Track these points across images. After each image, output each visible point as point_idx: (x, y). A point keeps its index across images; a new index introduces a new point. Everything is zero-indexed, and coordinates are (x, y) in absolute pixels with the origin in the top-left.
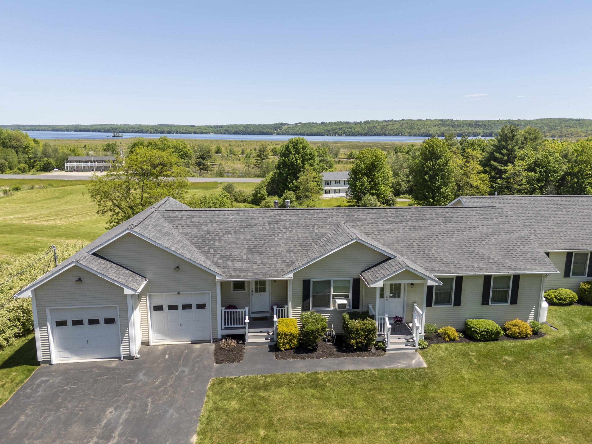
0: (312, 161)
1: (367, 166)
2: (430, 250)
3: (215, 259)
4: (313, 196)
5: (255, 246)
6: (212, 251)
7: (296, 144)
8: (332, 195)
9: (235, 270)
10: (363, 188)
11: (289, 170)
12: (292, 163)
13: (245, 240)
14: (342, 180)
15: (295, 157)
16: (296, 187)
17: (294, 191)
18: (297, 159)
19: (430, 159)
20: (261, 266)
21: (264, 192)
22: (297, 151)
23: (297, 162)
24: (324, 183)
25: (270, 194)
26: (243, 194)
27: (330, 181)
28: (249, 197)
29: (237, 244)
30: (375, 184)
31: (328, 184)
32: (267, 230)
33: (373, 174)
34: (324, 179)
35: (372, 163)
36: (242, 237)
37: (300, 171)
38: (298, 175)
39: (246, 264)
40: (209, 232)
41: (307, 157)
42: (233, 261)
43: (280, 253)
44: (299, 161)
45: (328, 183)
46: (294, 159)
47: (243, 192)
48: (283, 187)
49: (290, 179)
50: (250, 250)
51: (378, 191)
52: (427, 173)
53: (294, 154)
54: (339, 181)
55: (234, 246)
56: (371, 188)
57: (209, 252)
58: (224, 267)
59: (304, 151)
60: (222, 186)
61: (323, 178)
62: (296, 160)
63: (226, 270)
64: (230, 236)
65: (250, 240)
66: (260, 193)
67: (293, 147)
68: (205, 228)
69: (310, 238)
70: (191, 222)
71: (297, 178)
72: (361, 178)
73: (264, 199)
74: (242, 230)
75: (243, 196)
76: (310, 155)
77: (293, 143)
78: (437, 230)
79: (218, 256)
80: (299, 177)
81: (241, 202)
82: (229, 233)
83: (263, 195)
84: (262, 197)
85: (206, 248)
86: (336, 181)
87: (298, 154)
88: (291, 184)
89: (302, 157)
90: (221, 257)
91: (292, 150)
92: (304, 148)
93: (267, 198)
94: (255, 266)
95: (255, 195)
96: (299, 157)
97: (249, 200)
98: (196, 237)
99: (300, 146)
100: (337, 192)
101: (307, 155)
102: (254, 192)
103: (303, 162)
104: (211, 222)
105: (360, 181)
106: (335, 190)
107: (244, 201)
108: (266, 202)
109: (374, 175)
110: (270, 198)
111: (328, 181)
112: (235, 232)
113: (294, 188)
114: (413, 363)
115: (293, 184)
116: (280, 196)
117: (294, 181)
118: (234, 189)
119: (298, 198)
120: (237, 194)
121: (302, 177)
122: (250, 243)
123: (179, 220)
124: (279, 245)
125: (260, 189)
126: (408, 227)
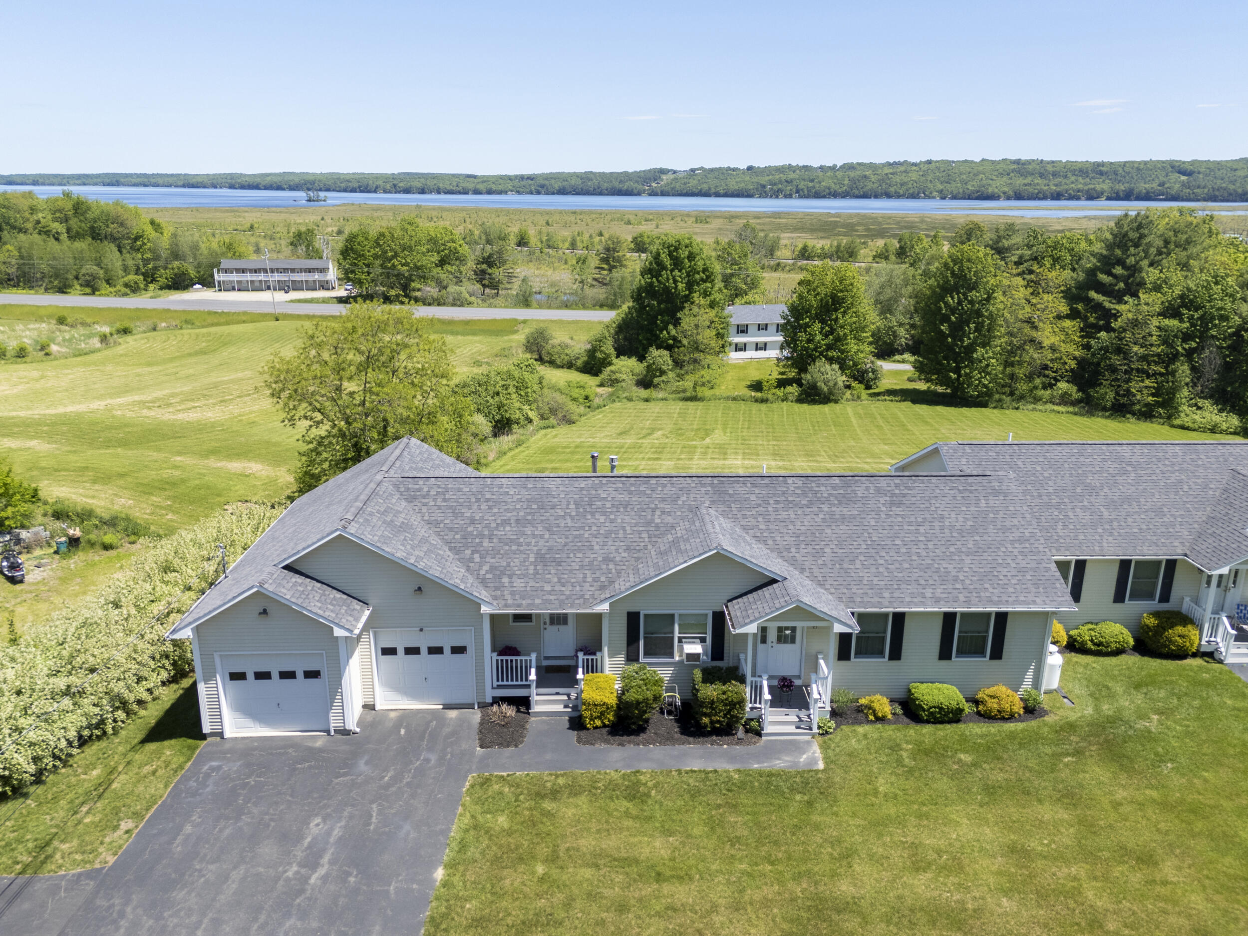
0: (709, 285)
1: (821, 300)
2: (852, 561)
3: (482, 572)
4: (708, 359)
5: (550, 549)
6: (477, 557)
7: (676, 249)
8: (750, 354)
9: (513, 593)
10: (811, 346)
11: (659, 304)
12: (667, 290)
13: (534, 536)
14: (772, 324)
15: (674, 278)
16: (675, 339)
17: (669, 348)
18: (678, 281)
19: (954, 289)
20: (558, 588)
21: (609, 348)
22: (677, 263)
23: (677, 286)
24: (733, 330)
25: (621, 352)
26: (566, 351)
27: (747, 326)
28: (578, 358)
29: (519, 545)
30: (838, 339)
31: (742, 332)
32: (572, 518)
33: (834, 317)
34: (734, 321)
35: (832, 293)
36: (528, 531)
37: (682, 308)
38: (679, 315)
39: (532, 583)
40: (473, 521)
41: (697, 276)
42: (510, 577)
43: (591, 563)
44: (681, 286)
45: (742, 330)
46: (671, 281)
47: (567, 346)
48: (648, 339)
49: (662, 322)
50: (540, 557)
51: (842, 354)
52: (945, 319)
53: (672, 271)
54: (767, 325)
55: (514, 548)
56: (829, 347)
57: (471, 560)
58: (496, 588)
59: (693, 263)
60: (527, 331)
61: (731, 320)
62: (675, 282)
63: (498, 593)
64: (508, 528)
65: (542, 537)
66: (601, 351)
67: (670, 254)
68: (468, 513)
69: (645, 535)
70: (445, 500)
71: (677, 323)
72: (807, 325)
73: (610, 364)
74: (529, 517)
75: (567, 355)
76: (705, 270)
77: (668, 247)
79: (486, 567)
80: (680, 319)
81: (562, 367)
82: (506, 522)
83: (608, 356)
84: (605, 359)
85: (468, 552)
86: (759, 325)
87: (680, 271)
88: (665, 332)
89: (688, 275)
90: (493, 568)
91: (667, 262)
92: (691, 257)
93: (615, 361)
94: (548, 588)
95: (592, 353)
96: (680, 277)
97: (579, 363)
98: (451, 530)
99: (683, 253)
100: (761, 349)
101: (698, 273)
102: (589, 347)
103: (690, 286)
104: (478, 500)
105: (805, 331)
106: (757, 344)
107: (570, 366)
108: (612, 371)
109: (836, 320)
110: (621, 363)
111: (743, 325)
112: (518, 521)
113: (671, 342)
114: (802, 760)
115: (668, 333)
116: (641, 358)
117: (671, 327)
118: (548, 340)
119: (678, 364)
120: (556, 350)
121: (687, 321)
122: (542, 543)
123: (424, 497)
124: (591, 548)
125: (600, 341)
126: (821, 516)
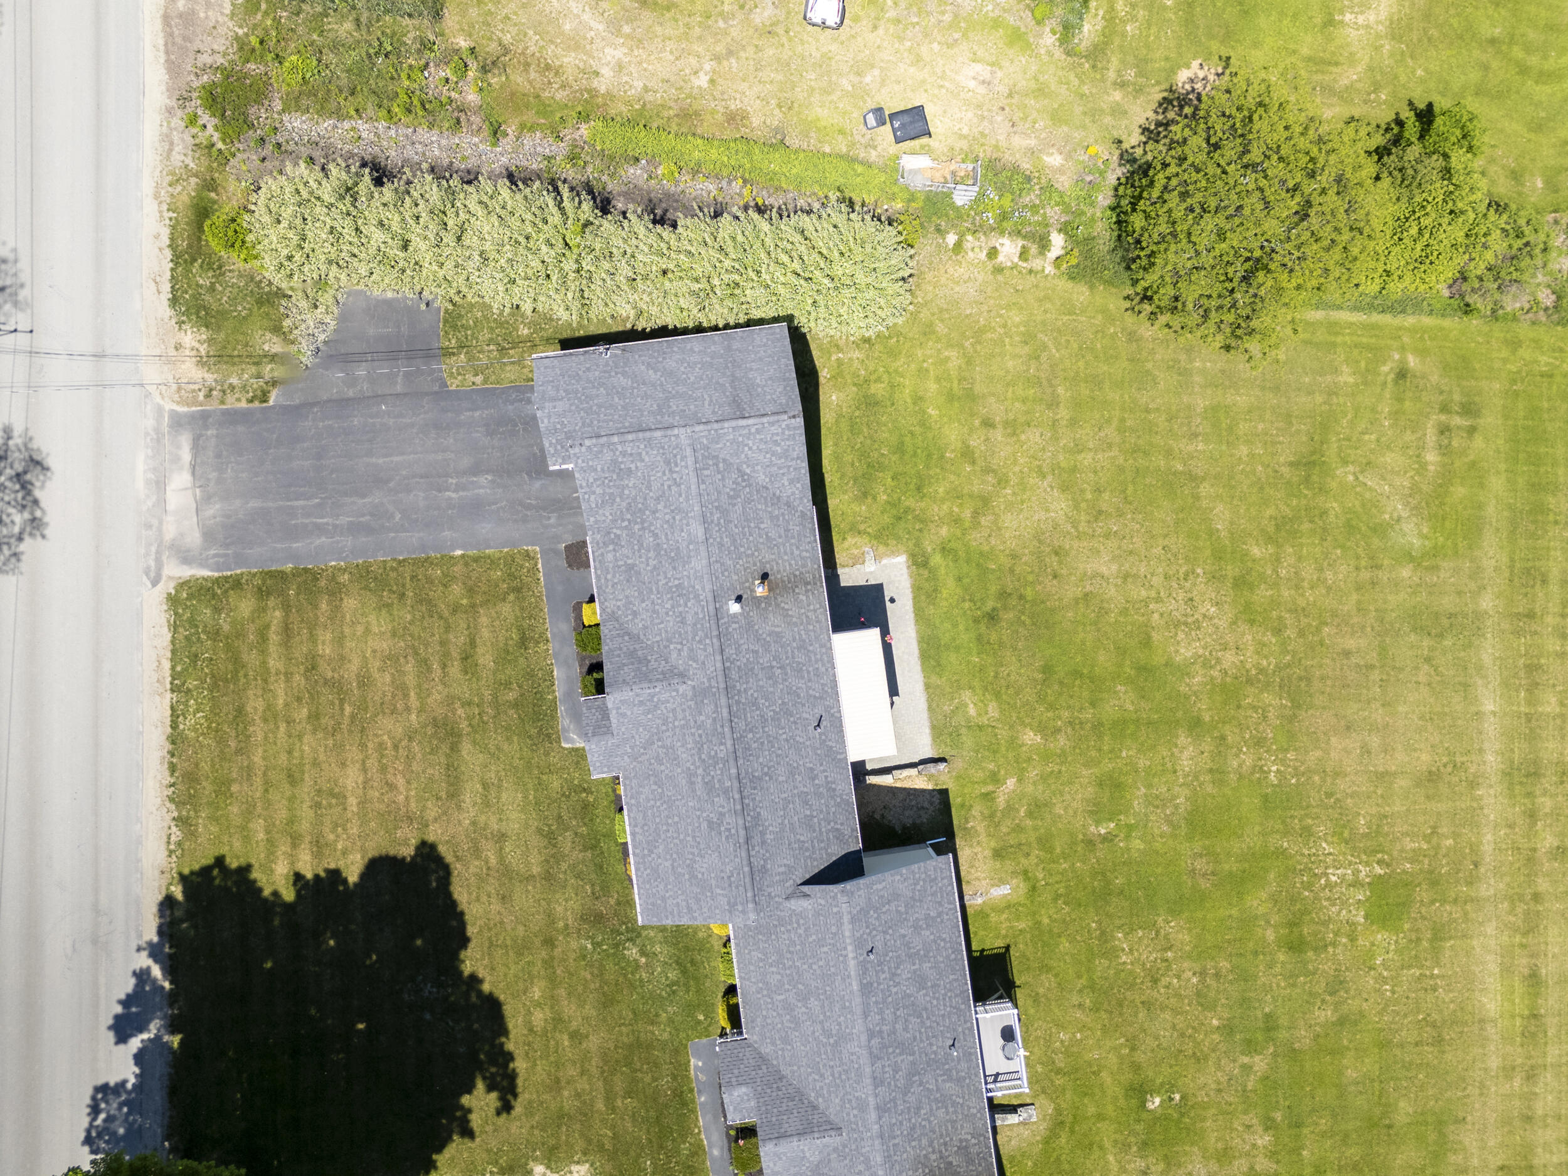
3: (615, 530)
5: (638, 573)
6: (626, 523)
9: (602, 555)
13: (647, 559)
20: (610, 584)
29: (639, 551)
32: (667, 583)
36: (652, 554)
40: (654, 512)
42: (614, 550)
43: (631, 603)
55: (636, 547)
58: (604, 543)
63: (601, 545)
64: (651, 539)
65: (648, 565)
68: (660, 507)
69: (658, 638)
78: (691, 804)
